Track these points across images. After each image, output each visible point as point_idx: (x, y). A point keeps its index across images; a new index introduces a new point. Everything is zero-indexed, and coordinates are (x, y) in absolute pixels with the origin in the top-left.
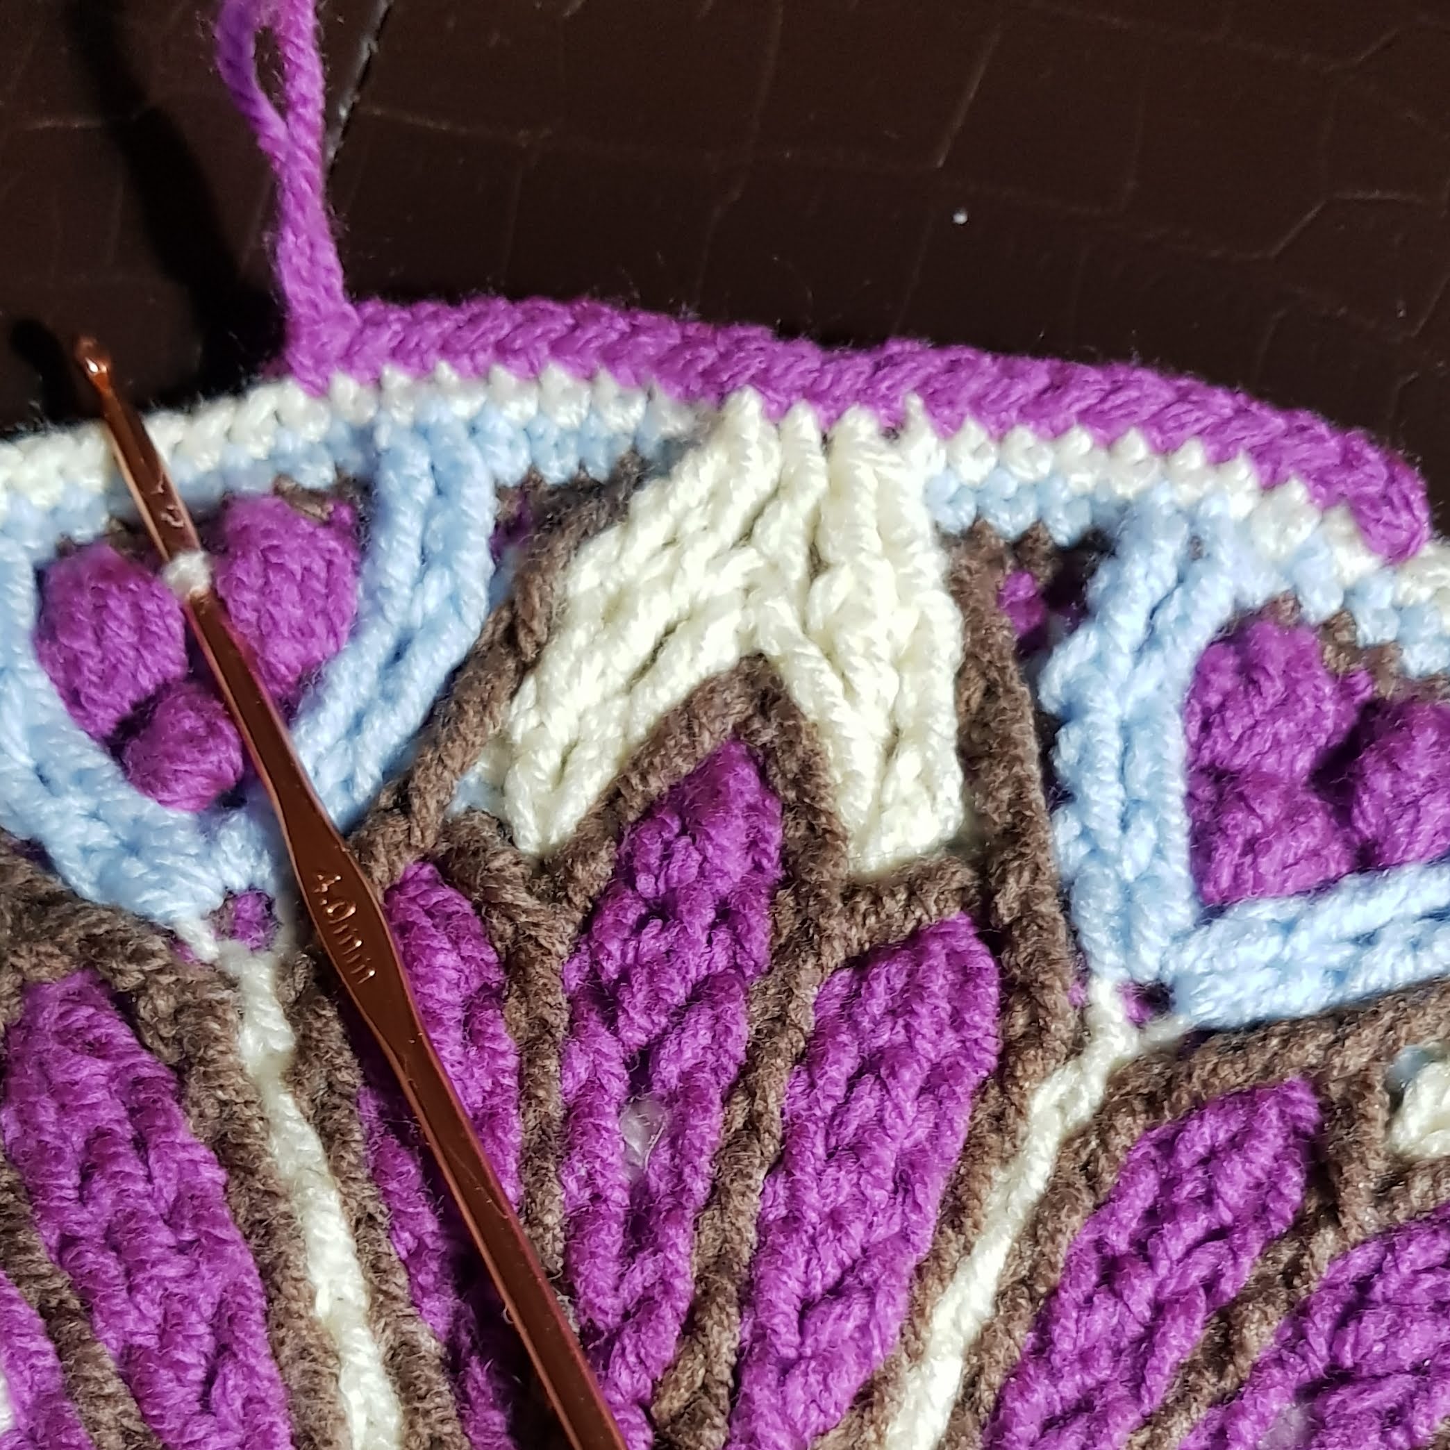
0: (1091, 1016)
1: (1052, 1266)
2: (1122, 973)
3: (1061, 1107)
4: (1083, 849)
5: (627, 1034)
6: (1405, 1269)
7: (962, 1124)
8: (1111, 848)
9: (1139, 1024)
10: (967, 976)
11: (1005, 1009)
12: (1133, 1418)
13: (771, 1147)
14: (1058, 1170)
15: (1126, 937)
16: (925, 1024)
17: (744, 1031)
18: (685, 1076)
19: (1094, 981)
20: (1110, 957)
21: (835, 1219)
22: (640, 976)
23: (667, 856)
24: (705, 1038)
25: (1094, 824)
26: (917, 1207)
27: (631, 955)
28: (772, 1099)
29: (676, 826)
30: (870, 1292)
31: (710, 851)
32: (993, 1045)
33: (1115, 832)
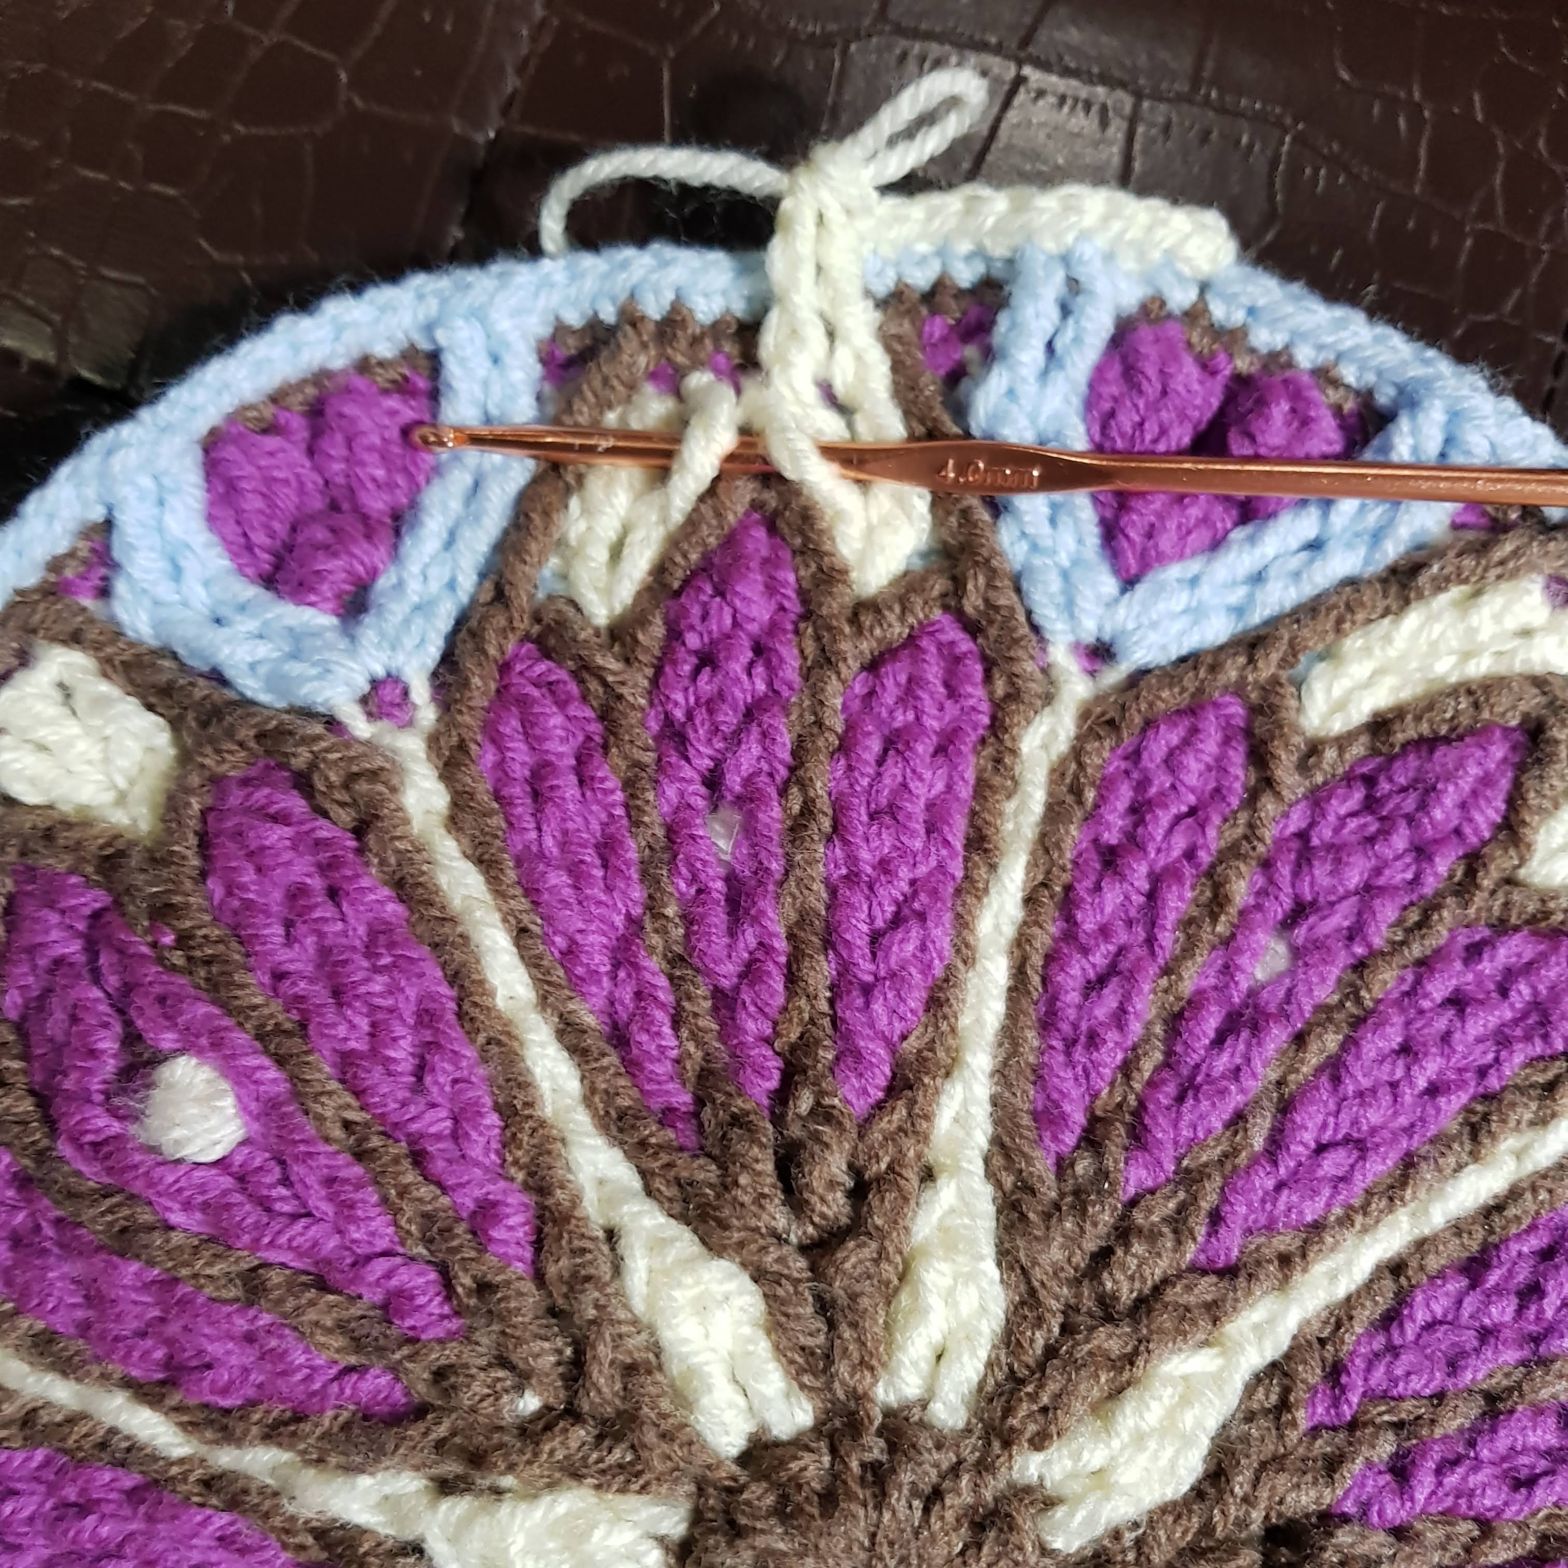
0: (1054, 673)
1: (1063, 869)
2: (1071, 638)
3: (1045, 747)
4: (1024, 546)
5: (696, 761)
6: (1332, 818)
7: (970, 775)
8: (1047, 543)
9: (1092, 673)
10: (955, 661)
11: (988, 678)
12: (1153, 970)
13: (826, 824)
14: (1050, 794)
15: (1069, 607)
16: (929, 706)
17: (786, 739)
18: (748, 781)
19: (1051, 649)
20: (1059, 626)
21: (884, 866)
22: (701, 715)
23: (704, 617)
24: (756, 750)
25: (1030, 530)
26: (946, 843)
27: (692, 700)
28: (819, 784)
29: (709, 590)
30: (922, 917)
31: (738, 603)
32: (985, 707)
33: (1046, 529)
